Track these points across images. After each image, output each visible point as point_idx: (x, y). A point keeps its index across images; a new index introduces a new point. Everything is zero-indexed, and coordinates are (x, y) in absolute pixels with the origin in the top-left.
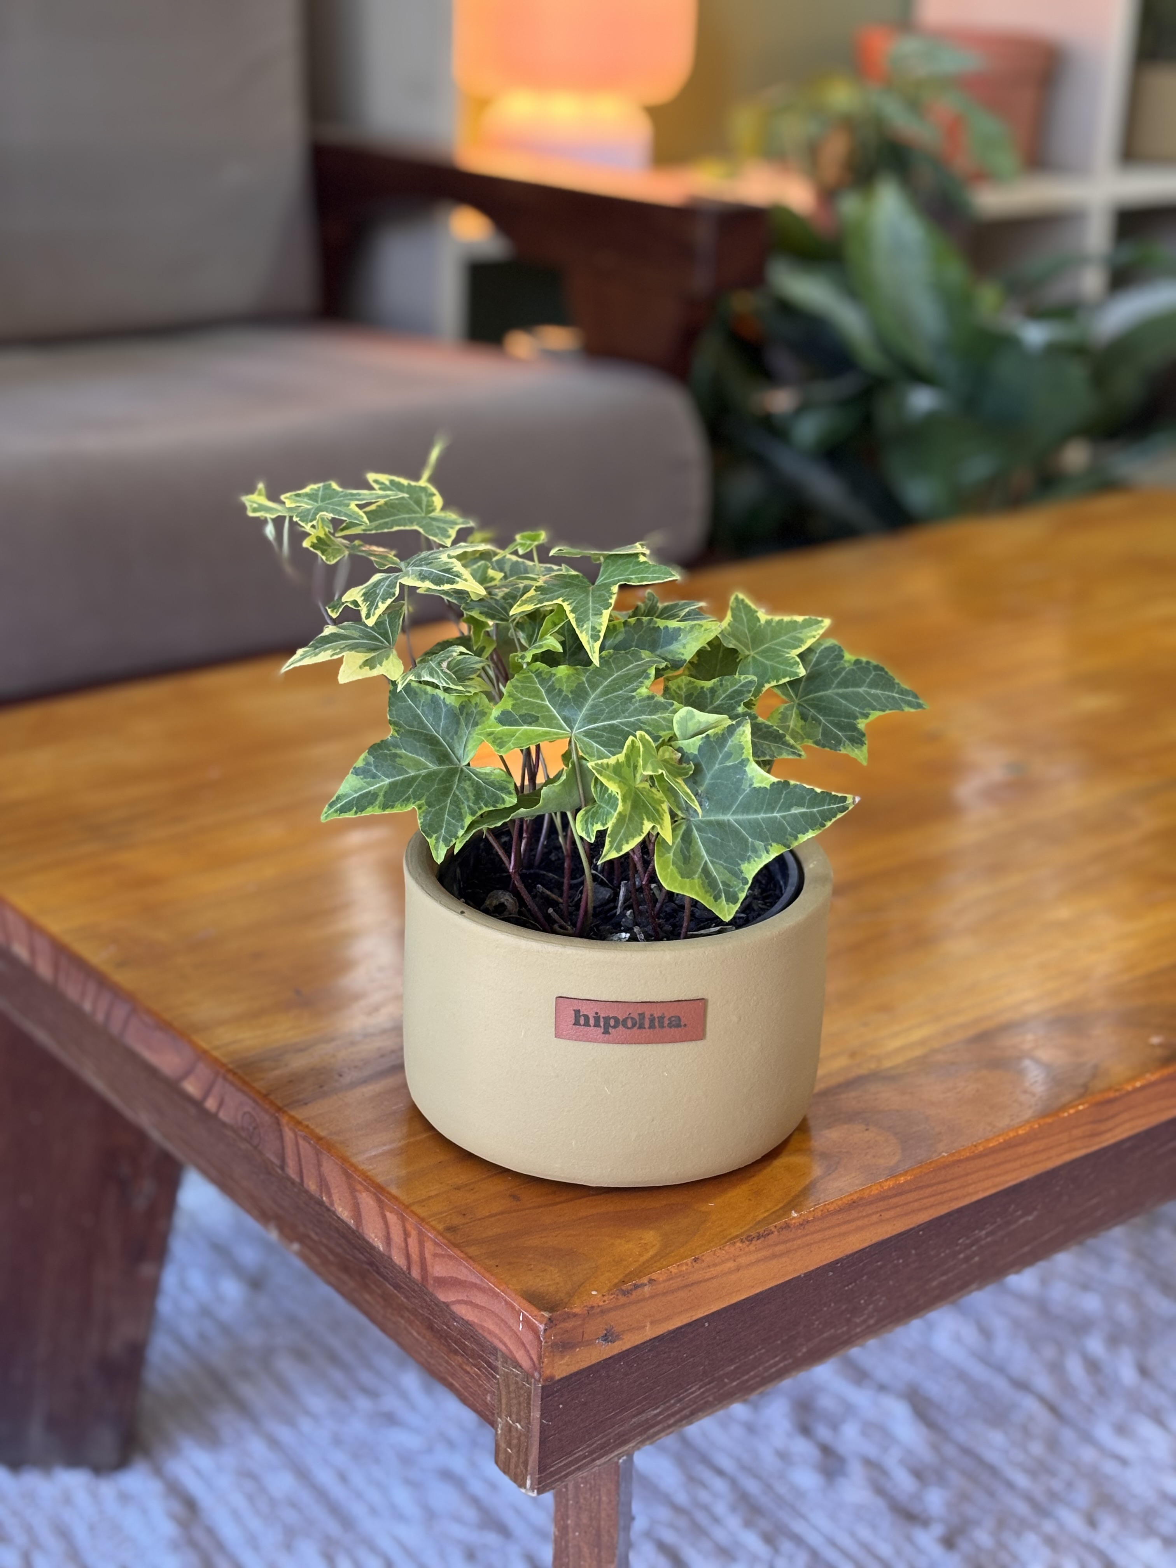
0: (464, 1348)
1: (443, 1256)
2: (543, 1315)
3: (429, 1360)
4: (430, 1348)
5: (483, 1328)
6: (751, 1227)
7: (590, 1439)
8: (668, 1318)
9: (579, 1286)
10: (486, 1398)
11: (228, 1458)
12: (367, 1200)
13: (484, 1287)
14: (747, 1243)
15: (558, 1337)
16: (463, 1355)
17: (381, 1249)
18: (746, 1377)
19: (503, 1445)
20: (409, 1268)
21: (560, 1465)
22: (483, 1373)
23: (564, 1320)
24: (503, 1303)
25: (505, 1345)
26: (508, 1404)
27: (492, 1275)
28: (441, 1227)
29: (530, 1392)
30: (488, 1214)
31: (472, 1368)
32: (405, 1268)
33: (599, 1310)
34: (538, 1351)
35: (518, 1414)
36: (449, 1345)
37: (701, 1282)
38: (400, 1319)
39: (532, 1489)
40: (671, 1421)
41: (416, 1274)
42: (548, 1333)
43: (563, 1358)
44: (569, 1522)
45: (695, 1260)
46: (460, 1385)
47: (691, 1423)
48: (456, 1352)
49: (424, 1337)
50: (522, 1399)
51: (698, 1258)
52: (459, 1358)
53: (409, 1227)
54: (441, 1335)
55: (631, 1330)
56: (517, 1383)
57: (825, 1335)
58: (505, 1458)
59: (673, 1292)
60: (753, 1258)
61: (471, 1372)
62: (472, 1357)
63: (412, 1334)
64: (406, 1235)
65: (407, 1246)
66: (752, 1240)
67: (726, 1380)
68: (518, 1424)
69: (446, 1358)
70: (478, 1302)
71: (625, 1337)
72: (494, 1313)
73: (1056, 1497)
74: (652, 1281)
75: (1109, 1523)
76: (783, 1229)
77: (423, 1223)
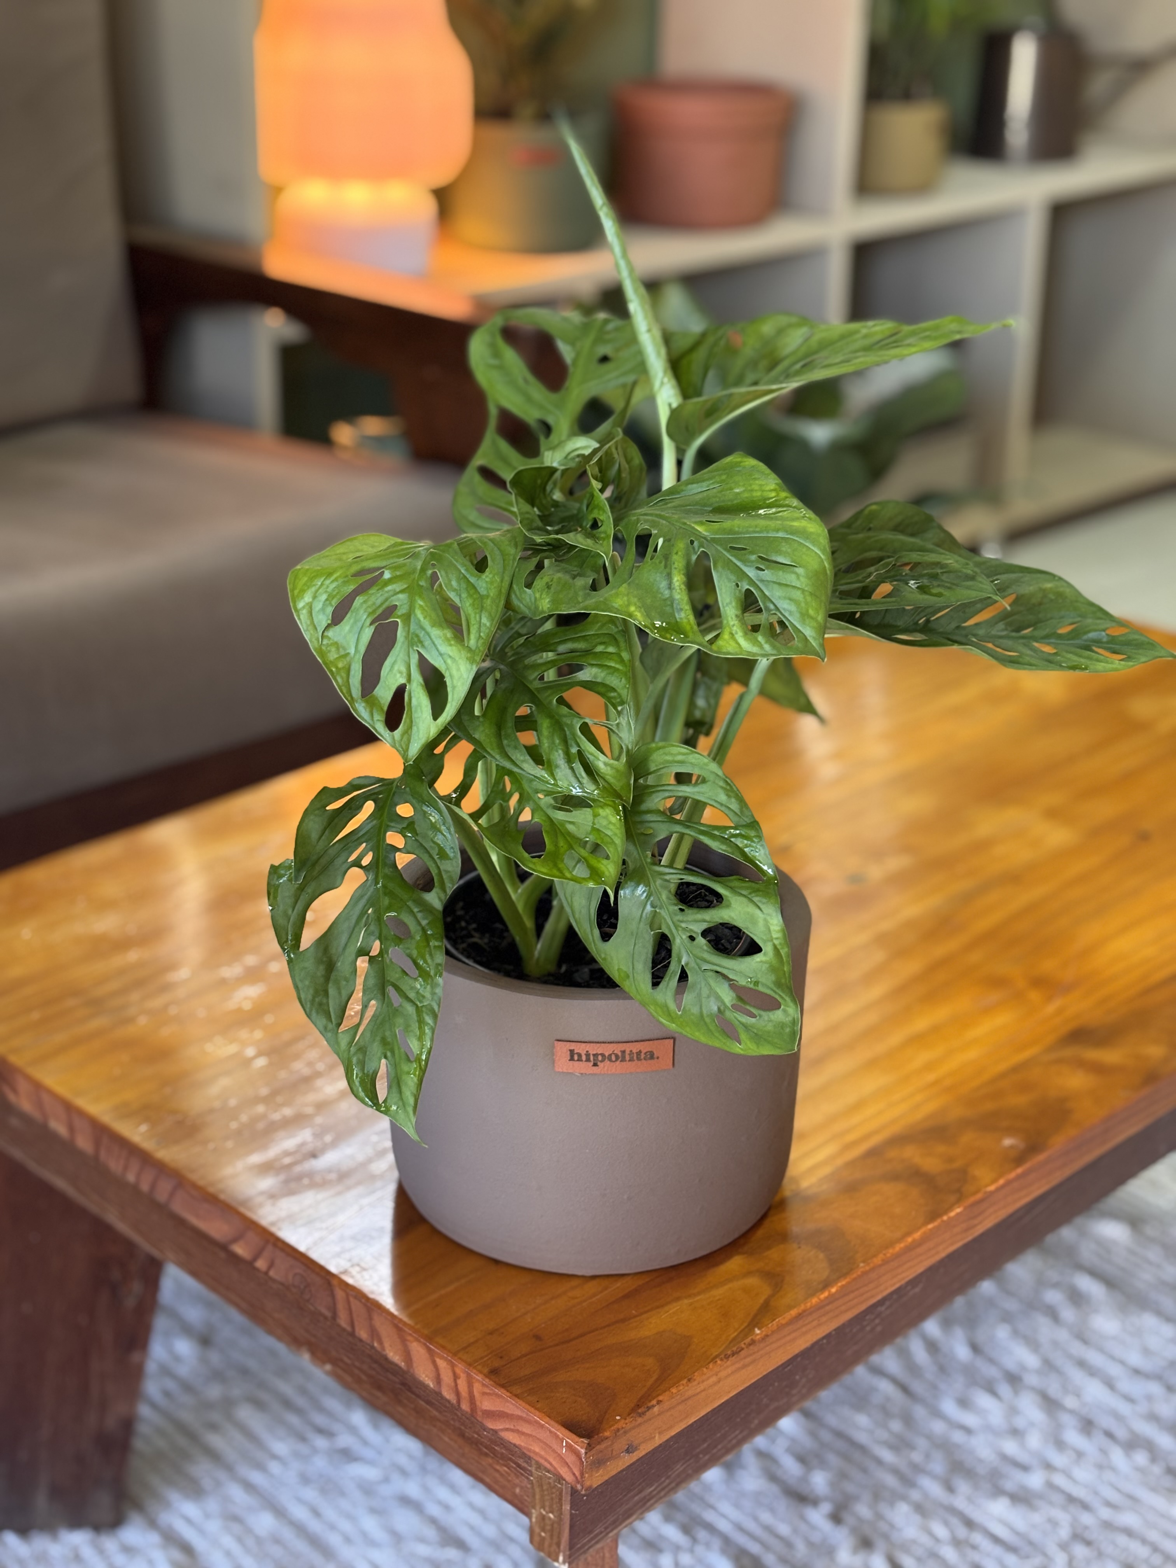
0: (494, 1452)
1: (491, 1394)
2: (582, 1442)
3: (460, 1459)
4: (461, 1451)
5: (529, 1450)
6: (726, 1347)
7: (605, 1519)
8: (671, 1427)
9: (606, 1412)
10: (515, 1491)
11: (212, 1504)
12: (418, 1350)
13: (530, 1420)
14: (725, 1360)
15: (595, 1456)
16: (493, 1457)
17: (432, 1386)
18: (715, 1451)
19: (537, 1530)
20: (459, 1401)
21: (585, 1541)
22: (513, 1472)
23: (599, 1443)
24: (548, 1432)
25: (551, 1464)
26: (542, 1501)
27: (536, 1409)
28: (486, 1370)
29: (562, 1490)
30: (519, 1355)
31: (501, 1467)
32: (454, 1402)
33: (623, 1430)
34: (580, 1469)
35: (551, 1506)
36: (480, 1449)
37: (694, 1396)
38: (432, 1428)
39: (564, 1562)
40: (662, 1494)
41: (465, 1406)
42: (588, 1456)
43: (597, 1472)
46: (490, 1480)
47: (676, 1493)
48: (486, 1455)
49: (455, 1442)
50: (554, 1495)
51: (691, 1379)
52: (490, 1460)
53: (458, 1371)
55: (646, 1441)
56: (549, 1483)
58: (540, 1540)
59: (674, 1407)
60: (729, 1370)
61: (501, 1470)
62: (501, 1459)
63: (444, 1440)
64: (456, 1377)
65: (456, 1385)
66: (729, 1357)
68: (550, 1515)
69: (477, 1459)
70: (525, 1430)
71: (641, 1448)
72: (538, 1439)
73: (917, 1469)
74: (659, 1402)
75: (963, 1487)
76: (750, 1345)
77: (471, 1368)
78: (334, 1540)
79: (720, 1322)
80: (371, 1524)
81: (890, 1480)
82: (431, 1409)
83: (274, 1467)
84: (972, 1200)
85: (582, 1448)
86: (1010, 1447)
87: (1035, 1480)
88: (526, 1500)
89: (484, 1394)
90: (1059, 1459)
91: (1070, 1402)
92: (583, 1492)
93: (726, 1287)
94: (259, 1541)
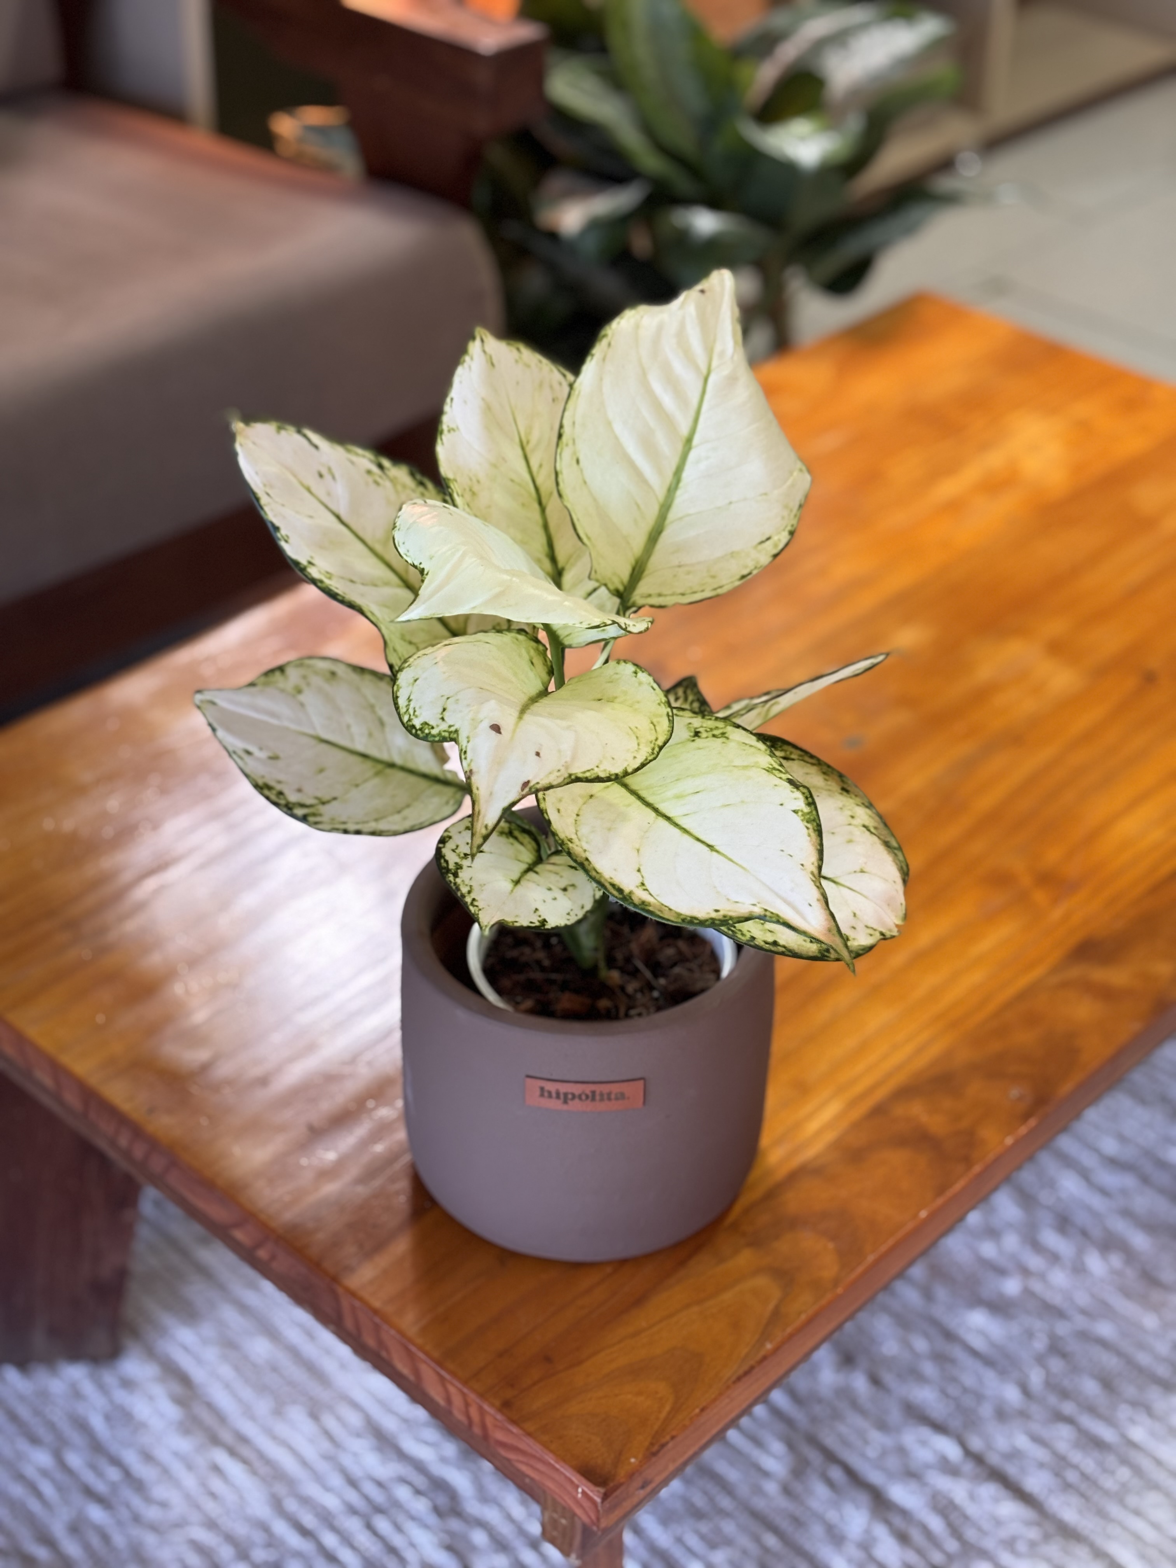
1: (504, 1429)
2: (598, 1489)
8: (684, 1454)
9: (620, 1455)
14: (738, 1382)
15: (612, 1503)
23: (615, 1491)
24: (563, 1476)
27: (550, 1451)
28: (498, 1403)
33: (638, 1473)
34: (596, 1515)
53: (469, 1399)
55: (659, 1473)
58: (552, 1535)
64: (467, 1403)
65: (468, 1411)
66: (741, 1379)
70: (539, 1467)
71: (655, 1480)
77: (482, 1399)
79: (731, 1334)
85: (598, 1496)
87: (1012, 1286)
89: (497, 1426)
93: (734, 1290)
94: (257, 1370)
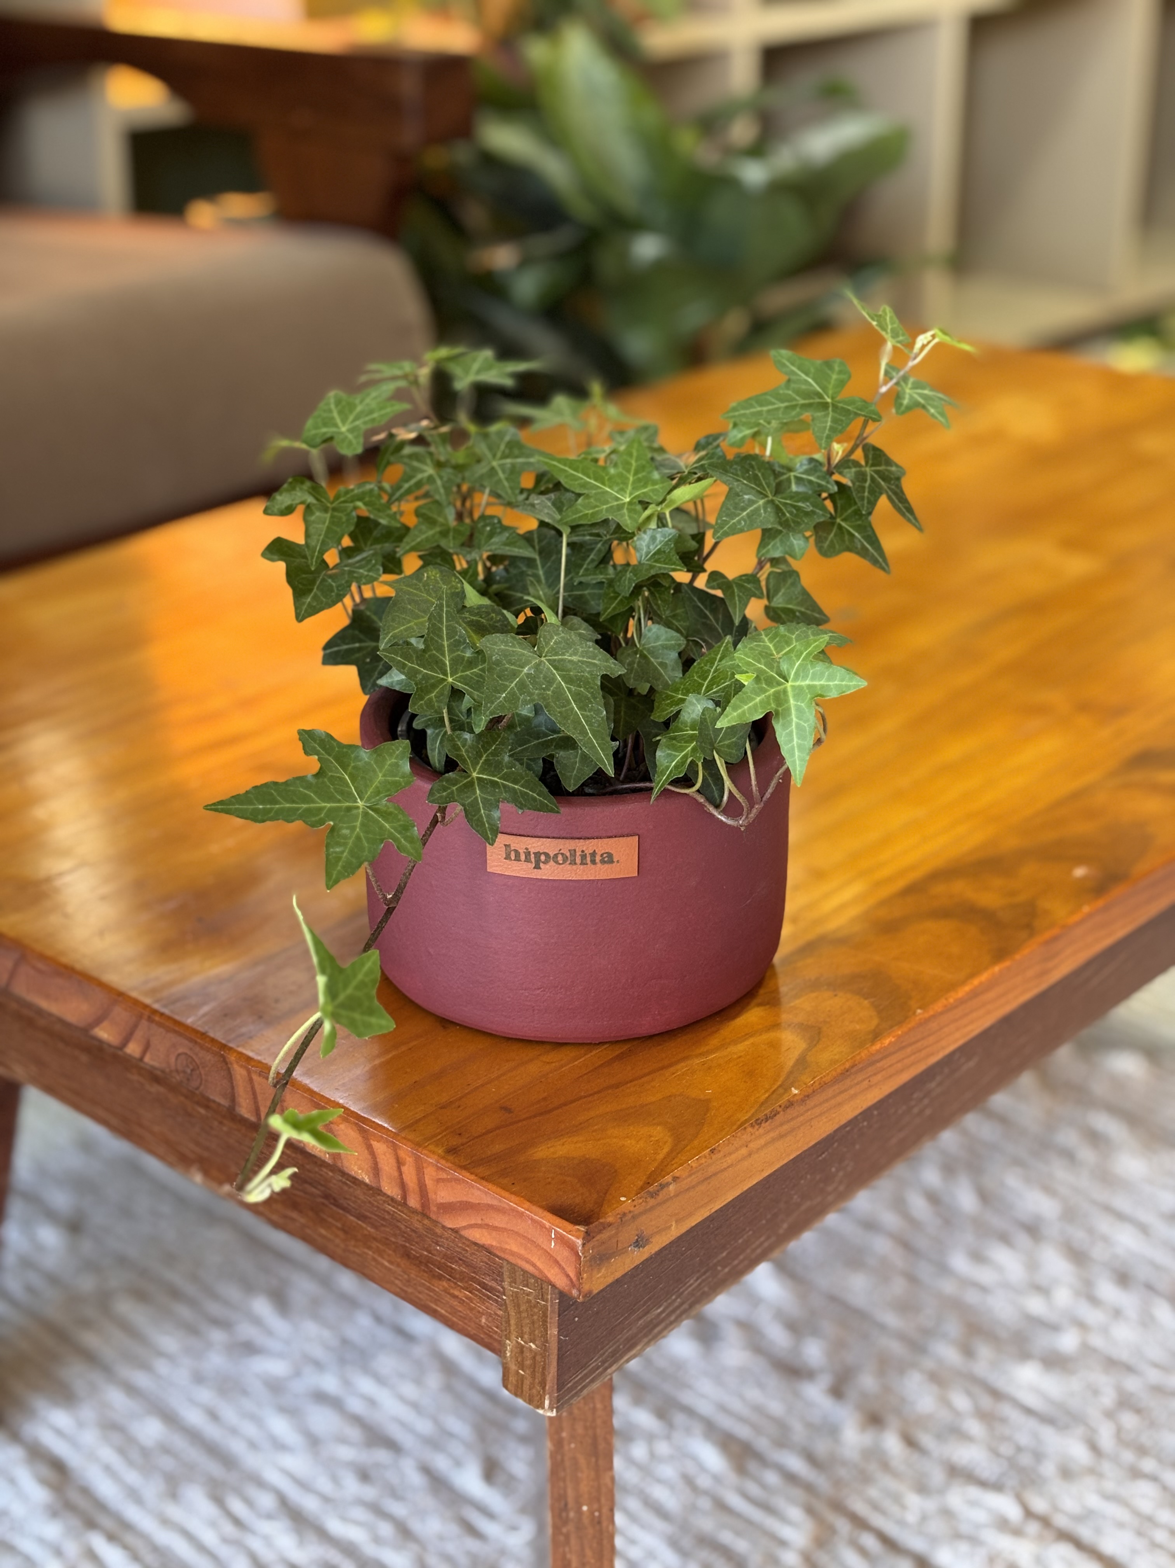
0: (451, 1272)
1: (448, 1180)
3: (405, 1288)
4: (406, 1276)
5: (504, 1250)
6: (757, 1110)
7: (602, 1349)
8: (690, 1214)
9: (605, 1194)
10: (480, 1321)
11: (88, 1412)
12: (347, 1133)
13: (504, 1208)
14: (757, 1127)
15: (595, 1250)
16: (449, 1280)
17: (367, 1181)
18: (736, 1262)
19: (513, 1367)
20: (404, 1197)
21: (576, 1379)
22: (476, 1295)
23: (600, 1232)
24: (530, 1222)
25: (534, 1265)
26: (519, 1325)
27: (512, 1193)
28: (440, 1151)
29: (547, 1309)
30: (484, 1131)
31: (461, 1292)
32: (399, 1198)
33: (630, 1216)
34: (576, 1268)
35: (531, 1333)
36: (431, 1271)
37: (718, 1173)
38: (366, 1251)
39: (551, 1408)
40: (673, 1318)
41: (413, 1202)
42: (586, 1250)
43: (599, 1271)
44: (564, 1435)
45: (712, 1151)
46: (446, 1311)
48: (440, 1277)
49: (398, 1265)
50: (535, 1317)
51: (714, 1149)
52: (445, 1284)
53: (402, 1154)
54: (421, 1262)
55: (660, 1231)
56: (529, 1301)
57: (803, 1208)
58: (517, 1381)
59: (693, 1187)
60: (762, 1141)
61: (461, 1295)
62: (461, 1280)
63: (382, 1265)
64: (400, 1163)
66: (761, 1123)
67: (719, 1268)
68: (531, 1344)
69: (428, 1284)
70: (496, 1224)
71: (654, 1240)
72: (517, 1233)
73: (929, 1333)
74: (675, 1179)
75: (984, 1352)
76: (787, 1107)
77: (420, 1149)
78: (237, 1447)
79: (745, 1082)
80: (280, 1426)
81: (896, 1347)
82: (364, 1225)
83: (162, 1367)
84: (1047, 935)
85: (578, 1238)
86: (1036, 1305)
88: (496, 1332)
89: (438, 1181)
90: (1093, 1316)
91: (1098, 1252)
92: (581, 1300)
93: (747, 1043)
94: (145, 1452)
